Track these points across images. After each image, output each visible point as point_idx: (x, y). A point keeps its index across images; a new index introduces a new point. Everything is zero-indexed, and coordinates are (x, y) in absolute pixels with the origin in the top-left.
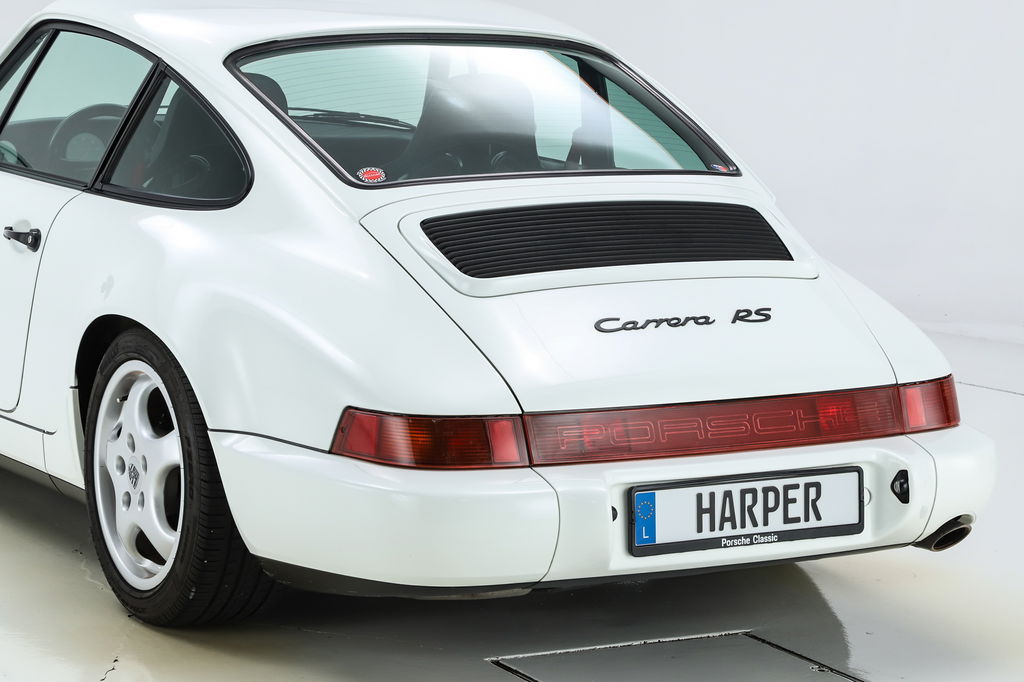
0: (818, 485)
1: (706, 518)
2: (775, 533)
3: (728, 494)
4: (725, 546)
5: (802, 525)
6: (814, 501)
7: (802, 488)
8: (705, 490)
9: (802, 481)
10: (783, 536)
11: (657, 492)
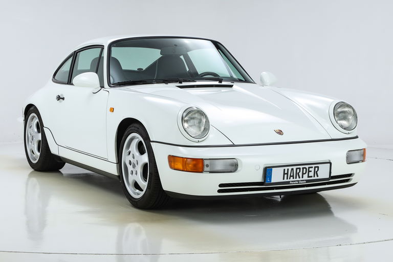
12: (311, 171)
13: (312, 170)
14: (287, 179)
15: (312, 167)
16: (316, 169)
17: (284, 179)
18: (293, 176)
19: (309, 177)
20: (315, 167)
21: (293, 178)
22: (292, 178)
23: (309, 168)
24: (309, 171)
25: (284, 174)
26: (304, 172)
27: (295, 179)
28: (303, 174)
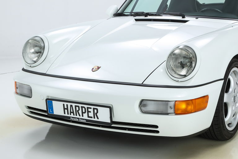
12: (90, 112)
13: (91, 110)
14: (68, 114)
15: (91, 108)
16: (96, 111)
17: (65, 113)
18: (73, 112)
19: (88, 117)
20: (94, 109)
21: (74, 115)
22: (72, 114)
23: (88, 108)
24: (88, 112)
25: (64, 109)
26: (84, 111)
27: (75, 116)
28: (83, 113)
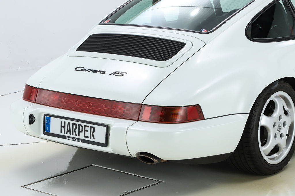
0: (94, 128)
1: (63, 128)
2: (81, 139)
3: (69, 123)
4: (67, 139)
5: (89, 139)
6: (93, 133)
7: (89, 127)
8: (63, 120)
9: (90, 125)
10: (83, 141)
11: (51, 117)
